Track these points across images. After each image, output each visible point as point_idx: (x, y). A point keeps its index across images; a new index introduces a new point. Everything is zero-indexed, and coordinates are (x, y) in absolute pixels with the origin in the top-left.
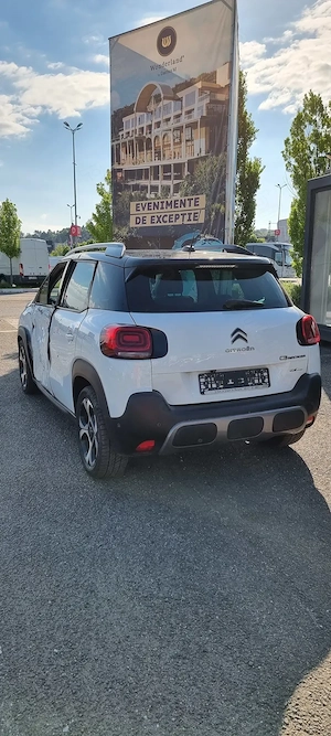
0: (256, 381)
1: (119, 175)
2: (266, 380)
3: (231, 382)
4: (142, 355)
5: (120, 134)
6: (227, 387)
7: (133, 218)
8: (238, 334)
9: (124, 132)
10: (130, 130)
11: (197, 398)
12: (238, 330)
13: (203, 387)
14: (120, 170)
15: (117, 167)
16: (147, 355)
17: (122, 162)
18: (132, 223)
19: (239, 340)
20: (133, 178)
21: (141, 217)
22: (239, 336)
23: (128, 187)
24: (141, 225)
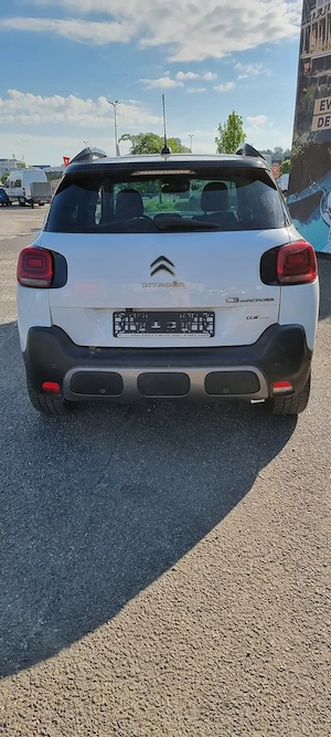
0: (195, 328)
1: (307, 66)
2: (210, 328)
3: (156, 326)
4: (41, 283)
5: (312, 13)
6: (150, 330)
7: (315, 119)
8: (162, 264)
9: (316, 10)
10: (323, 6)
11: (110, 341)
12: (163, 258)
13: (118, 328)
14: (308, 60)
15: (305, 56)
16: (45, 283)
17: (311, 48)
18: (314, 127)
19: (162, 272)
20: (320, 69)
21: (324, 117)
22: (162, 267)
23: (314, 80)
24: (323, 128)
